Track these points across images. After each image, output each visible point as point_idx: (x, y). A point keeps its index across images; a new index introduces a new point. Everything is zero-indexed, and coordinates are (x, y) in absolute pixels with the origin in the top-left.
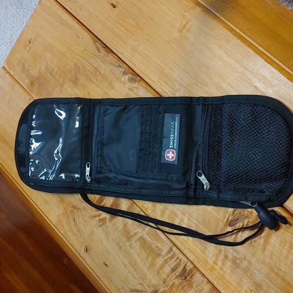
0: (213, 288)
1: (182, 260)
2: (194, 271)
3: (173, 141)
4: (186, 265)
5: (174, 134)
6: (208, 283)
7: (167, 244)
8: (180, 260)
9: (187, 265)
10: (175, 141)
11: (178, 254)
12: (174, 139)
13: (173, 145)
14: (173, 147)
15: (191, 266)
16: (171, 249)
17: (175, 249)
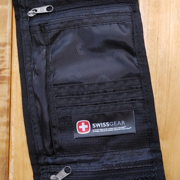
0: (8, 109)
1: (5, 63)
2: (6, 81)
3: (101, 128)
4: (3, 69)
5: (110, 127)
6: (8, 101)
7: (6, 37)
8: (3, 61)
9: (5, 71)
10: (102, 130)
11: (6, 54)
12: (103, 128)
13: (96, 128)
14: (94, 129)
15: (8, 75)
16: (4, 45)
17: (8, 47)
